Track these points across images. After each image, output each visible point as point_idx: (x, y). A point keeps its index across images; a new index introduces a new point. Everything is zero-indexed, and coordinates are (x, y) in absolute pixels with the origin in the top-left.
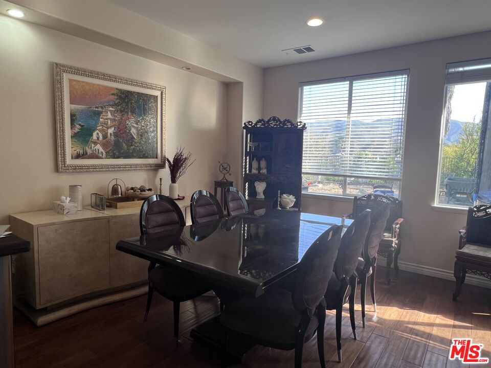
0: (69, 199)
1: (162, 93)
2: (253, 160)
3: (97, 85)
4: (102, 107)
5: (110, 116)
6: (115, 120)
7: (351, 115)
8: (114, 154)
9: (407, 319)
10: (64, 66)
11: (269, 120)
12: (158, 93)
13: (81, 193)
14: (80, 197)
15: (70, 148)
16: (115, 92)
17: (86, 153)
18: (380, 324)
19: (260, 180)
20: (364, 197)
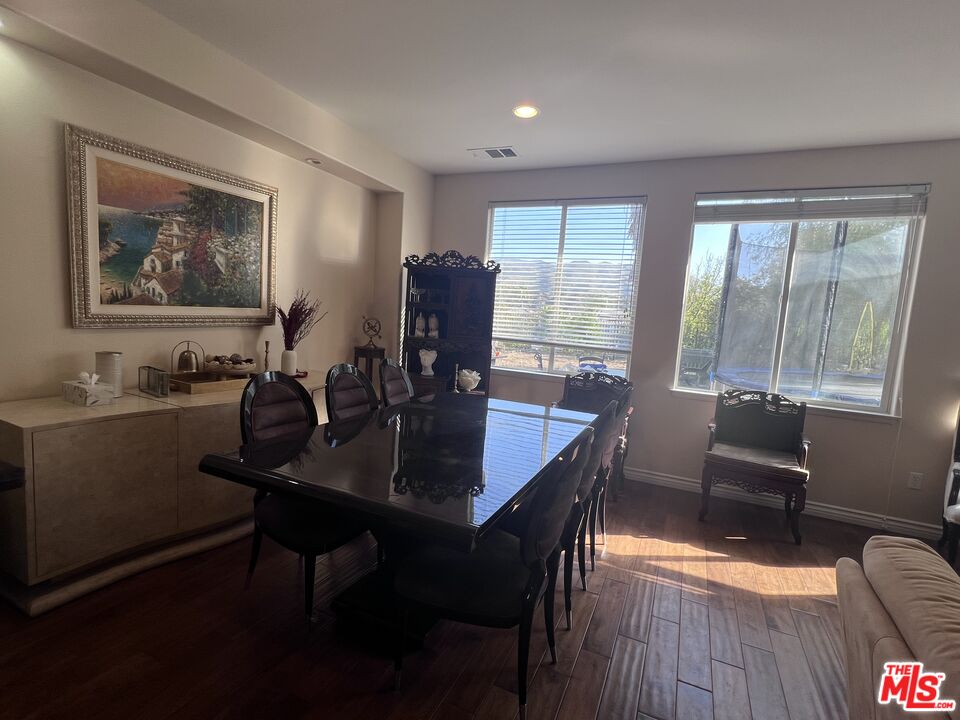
0: (95, 377)
1: (271, 198)
2: (417, 315)
3: (154, 174)
4: (161, 214)
5: (176, 230)
6: (186, 239)
7: (564, 256)
8: (184, 298)
9: (647, 554)
10: (86, 132)
11: (445, 256)
12: (264, 199)
13: (119, 365)
14: (118, 373)
15: (96, 283)
16: (187, 189)
17: (130, 295)
18: (613, 563)
19: (429, 348)
20: (580, 375)
